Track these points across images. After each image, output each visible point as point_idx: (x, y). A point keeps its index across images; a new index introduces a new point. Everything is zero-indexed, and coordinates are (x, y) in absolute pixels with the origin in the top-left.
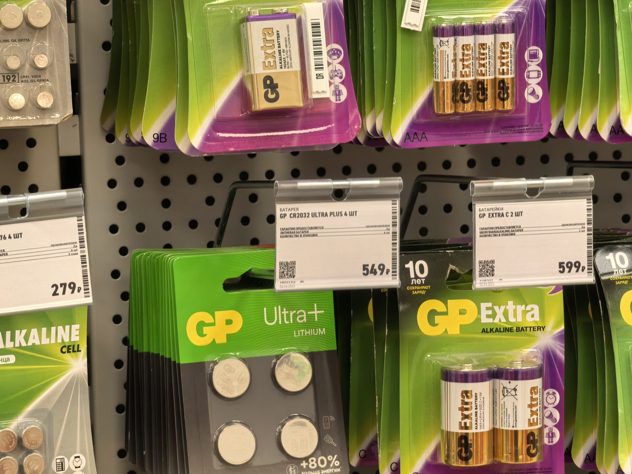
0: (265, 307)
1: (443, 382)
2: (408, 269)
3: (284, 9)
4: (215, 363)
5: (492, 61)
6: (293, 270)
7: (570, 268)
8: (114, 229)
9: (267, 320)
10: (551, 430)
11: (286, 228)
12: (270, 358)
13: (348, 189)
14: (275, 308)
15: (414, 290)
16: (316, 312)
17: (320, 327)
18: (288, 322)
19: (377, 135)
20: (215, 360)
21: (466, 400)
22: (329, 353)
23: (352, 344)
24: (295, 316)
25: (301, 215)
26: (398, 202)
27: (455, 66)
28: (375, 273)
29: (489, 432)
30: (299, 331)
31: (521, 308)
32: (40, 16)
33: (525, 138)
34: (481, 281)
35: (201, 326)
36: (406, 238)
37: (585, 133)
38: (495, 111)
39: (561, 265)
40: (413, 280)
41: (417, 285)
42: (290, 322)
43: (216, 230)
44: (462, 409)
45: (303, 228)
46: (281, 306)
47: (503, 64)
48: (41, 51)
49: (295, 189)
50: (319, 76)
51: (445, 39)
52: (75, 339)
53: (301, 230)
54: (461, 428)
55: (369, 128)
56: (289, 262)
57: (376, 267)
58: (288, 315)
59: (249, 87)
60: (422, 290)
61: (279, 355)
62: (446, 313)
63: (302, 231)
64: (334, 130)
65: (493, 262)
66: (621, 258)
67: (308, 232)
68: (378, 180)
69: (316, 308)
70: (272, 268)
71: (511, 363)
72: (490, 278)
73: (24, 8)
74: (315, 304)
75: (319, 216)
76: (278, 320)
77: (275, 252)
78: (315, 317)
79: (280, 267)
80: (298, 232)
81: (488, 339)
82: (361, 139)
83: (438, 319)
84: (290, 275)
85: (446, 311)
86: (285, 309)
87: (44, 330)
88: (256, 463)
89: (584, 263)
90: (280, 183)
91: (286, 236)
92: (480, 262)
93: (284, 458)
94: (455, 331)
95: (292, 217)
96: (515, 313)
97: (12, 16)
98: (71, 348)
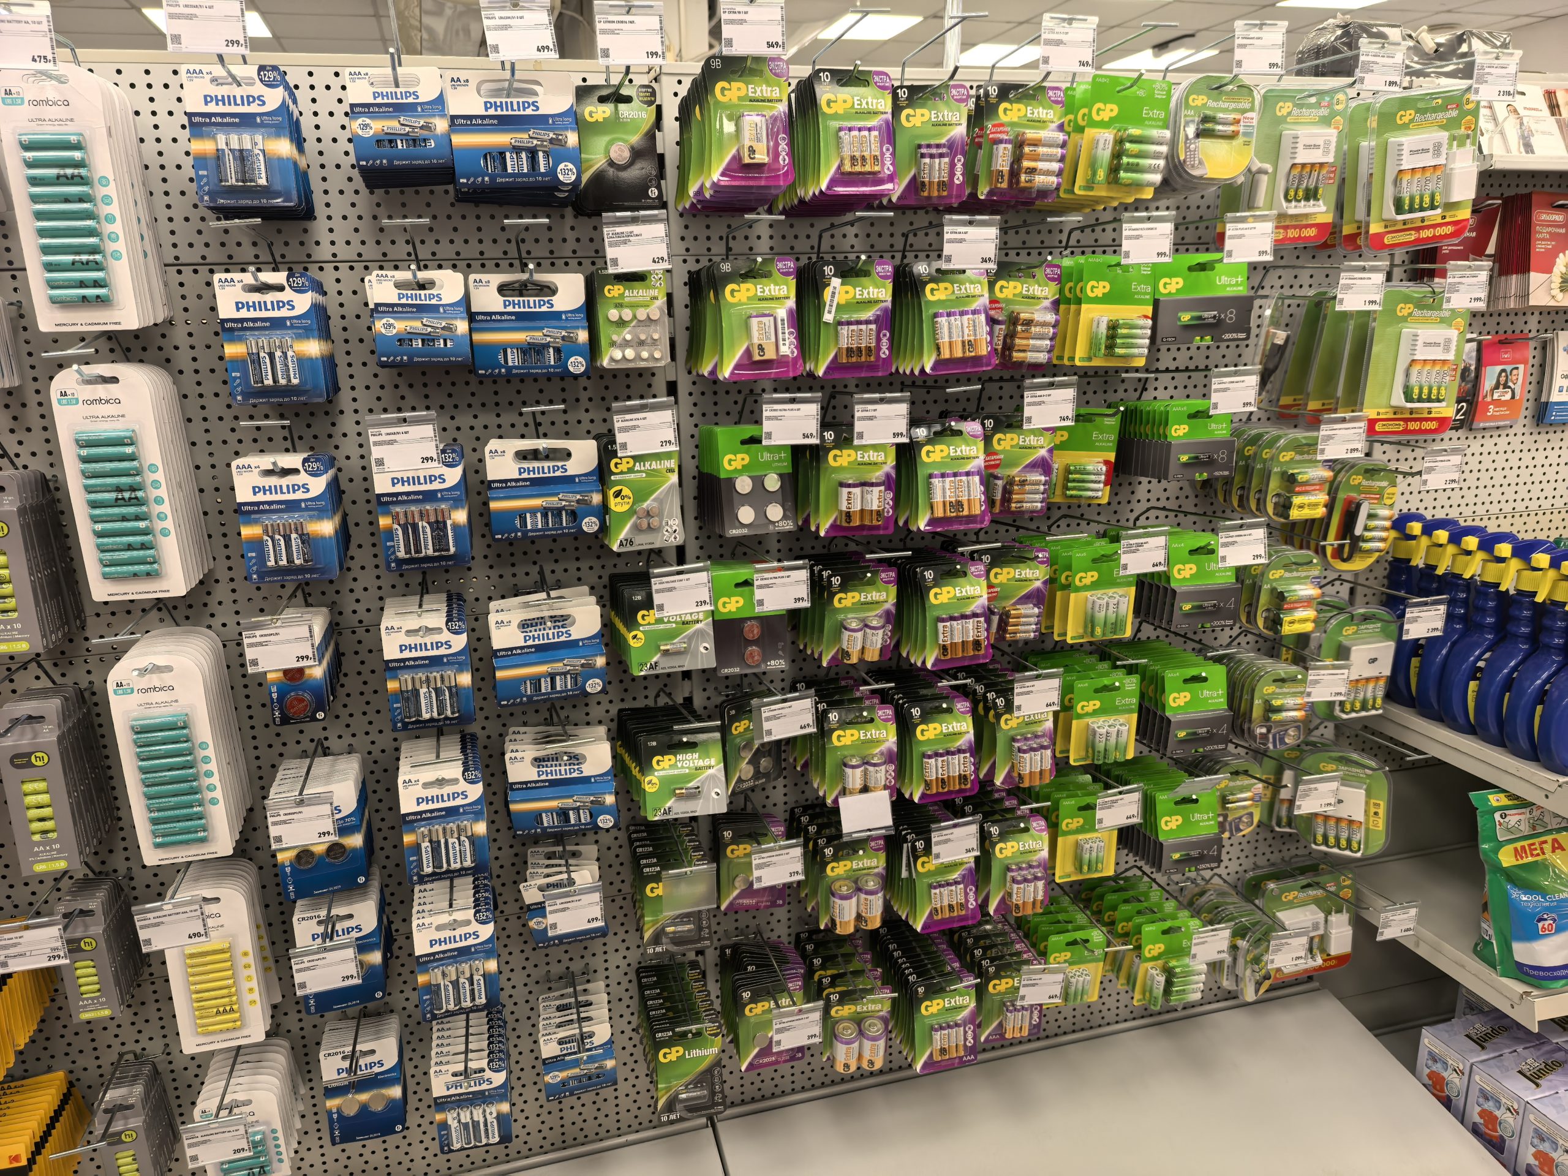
0: (758, 453)
1: (839, 488)
2: (824, 435)
3: (768, 312)
4: (736, 478)
5: (865, 338)
7: (898, 436)
8: (691, 415)
9: (760, 458)
10: (888, 509)
11: (767, 416)
12: (761, 476)
14: (763, 453)
15: (827, 445)
16: (782, 454)
17: (784, 462)
19: (811, 372)
21: (850, 496)
22: (788, 474)
24: (772, 457)
25: (774, 411)
26: (820, 404)
27: (848, 340)
28: (808, 438)
29: (859, 511)
30: (774, 464)
31: (876, 454)
32: (654, 315)
33: (881, 374)
34: (857, 441)
35: (730, 461)
36: (823, 421)
38: (866, 361)
39: (894, 434)
40: (826, 441)
42: (770, 459)
43: (738, 416)
44: (848, 500)
45: (775, 416)
47: (870, 339)
48: (656, 331)
49: (773, 398)
50: (784, 344)
51: (843, 327)
52: (672, 466)
54: (847, 508)
55: (808, 369)
56: (768, 432)
57: (809, 435)
58: (770, 456)
59: (751, 349)
60: (831, 445)
61: (765, 475)
62: (841, 456)
64: (792, 370)
65: (863, 432)
66: (923, 431)
67: (777, 418)
68: (811, 394)
70: (761, 434)
71: (871, 479)
72: (862, 440)
73: (647, 311)
76: (764, 459)
77: (763, 427)
79: (764, 434)
80: (772, 418)
81: (860, 468)
82: (805, 373)
83: (838, 459)
84: (770, 438)
86: (767, 453)
87: (658, 461)
88: (755, 523)
89: (905, 433)
90: (766, 395)
91: (767, 420)
92: (857, 432)
93: (768, 521)
94: (845, 464)
95: (770, 411)
96: (873, 456)
97: (642, 314)
98: (671, 471)
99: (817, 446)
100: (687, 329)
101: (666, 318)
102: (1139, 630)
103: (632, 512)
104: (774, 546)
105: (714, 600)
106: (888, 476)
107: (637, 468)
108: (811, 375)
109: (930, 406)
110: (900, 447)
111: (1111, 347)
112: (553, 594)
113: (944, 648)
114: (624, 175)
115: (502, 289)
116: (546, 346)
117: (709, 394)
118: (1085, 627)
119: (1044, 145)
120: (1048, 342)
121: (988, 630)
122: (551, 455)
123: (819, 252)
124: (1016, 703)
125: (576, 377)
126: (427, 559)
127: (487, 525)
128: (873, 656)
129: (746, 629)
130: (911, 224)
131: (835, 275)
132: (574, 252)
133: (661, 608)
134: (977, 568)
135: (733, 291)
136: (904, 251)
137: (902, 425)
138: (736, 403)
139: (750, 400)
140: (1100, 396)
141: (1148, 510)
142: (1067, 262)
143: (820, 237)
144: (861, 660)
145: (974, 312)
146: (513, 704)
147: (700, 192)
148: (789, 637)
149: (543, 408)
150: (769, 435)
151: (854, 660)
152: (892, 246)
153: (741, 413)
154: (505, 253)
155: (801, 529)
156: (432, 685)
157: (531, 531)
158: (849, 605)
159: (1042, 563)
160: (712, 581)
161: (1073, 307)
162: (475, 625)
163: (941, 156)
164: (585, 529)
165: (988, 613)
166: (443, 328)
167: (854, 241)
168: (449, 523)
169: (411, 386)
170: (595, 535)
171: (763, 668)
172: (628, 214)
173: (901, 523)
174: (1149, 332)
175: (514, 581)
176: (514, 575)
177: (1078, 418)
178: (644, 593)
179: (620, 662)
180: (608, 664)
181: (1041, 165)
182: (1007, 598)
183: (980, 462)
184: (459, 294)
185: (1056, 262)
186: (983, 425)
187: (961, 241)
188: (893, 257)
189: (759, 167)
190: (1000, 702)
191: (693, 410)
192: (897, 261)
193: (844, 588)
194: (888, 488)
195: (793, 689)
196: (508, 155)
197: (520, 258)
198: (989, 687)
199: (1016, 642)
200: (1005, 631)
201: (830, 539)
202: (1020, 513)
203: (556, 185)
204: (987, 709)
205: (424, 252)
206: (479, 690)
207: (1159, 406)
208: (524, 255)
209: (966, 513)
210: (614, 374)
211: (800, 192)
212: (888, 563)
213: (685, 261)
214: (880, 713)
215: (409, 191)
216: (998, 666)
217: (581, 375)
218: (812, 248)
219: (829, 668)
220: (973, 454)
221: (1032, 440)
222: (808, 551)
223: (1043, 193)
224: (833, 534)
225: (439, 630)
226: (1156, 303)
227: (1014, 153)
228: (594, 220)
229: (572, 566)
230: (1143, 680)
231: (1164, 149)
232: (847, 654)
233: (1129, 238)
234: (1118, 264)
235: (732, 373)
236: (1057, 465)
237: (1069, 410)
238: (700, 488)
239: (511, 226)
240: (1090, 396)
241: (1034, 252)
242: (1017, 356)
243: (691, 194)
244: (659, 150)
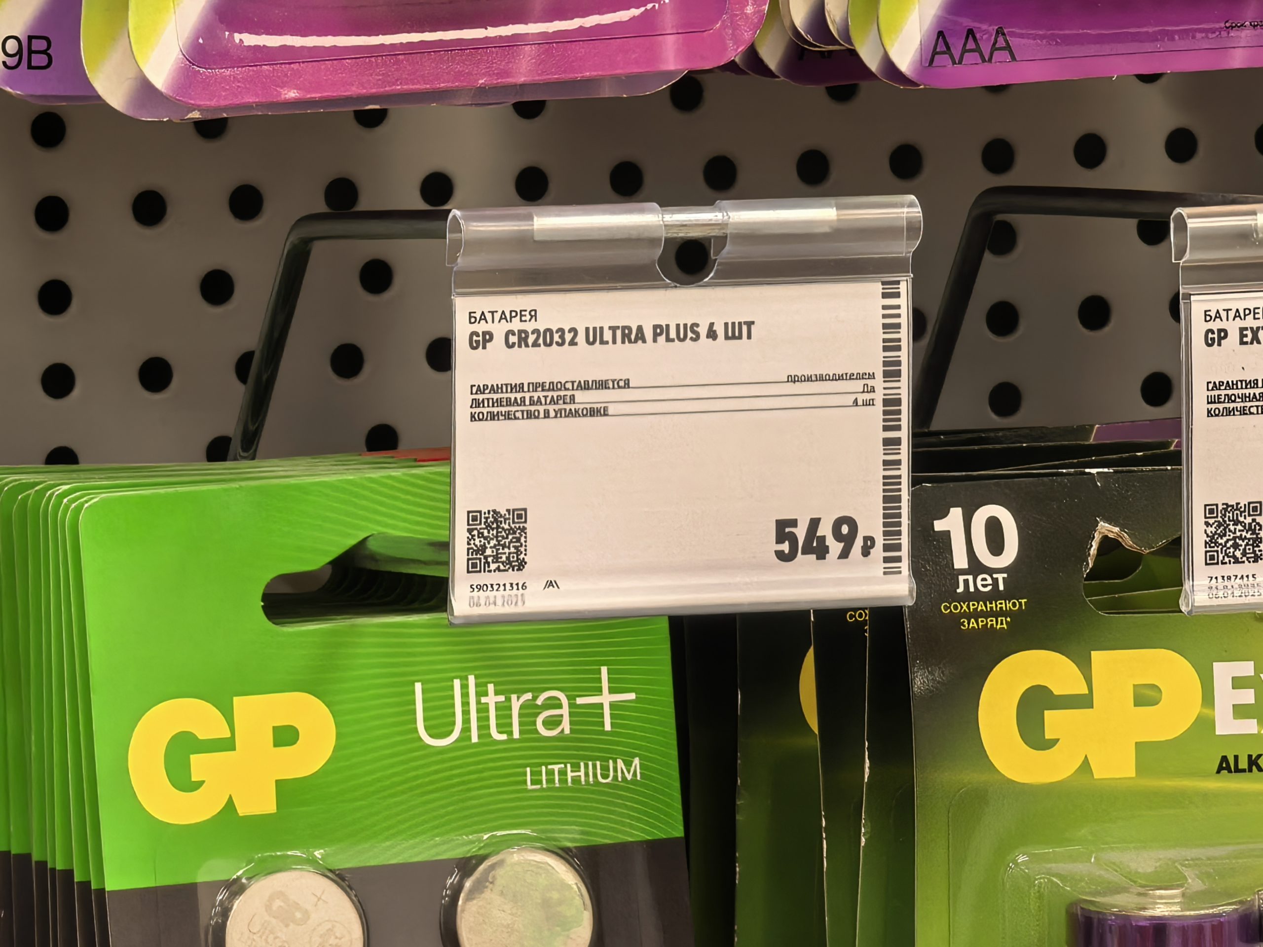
0: (418, 681)
2: (947, 534)
4: (234, 888)
6: (518, 540)
9: (426, 728)
11: (492, 386)
12: (438, 868)
13: (722, 240)
14: (457, 683)
15: (969, 616)
16: (606, 699)
17: (622, 754)
18: (504, 737)
19: (828, 37)
20: (235, 877)
22: (657, 848)
23: (739, 817)
24: (529, 712)
25: (547, 338)
26: (904, 288)
28: (821, 552)
30: (544, 768)
34: (1214, 580)
35: (181, 750)
36: (937, 424)
40: (961, 578)
41: (978, 596)
42: (510, 733)
45: (553, 387)
46: (476, 678)
49: (525, 241)
53: (545, 394)
56: (503, 512)
57: (825, 530)
58: (504, 710)
60: (996, 614)
61: (471, 858)
62: (1084, 702)
63: (550, 394)
64: (669, 21)
65: (1256, 509)
67: (573, 398)
68: (830, 206)
69: (605, 685)
70: (441, 535)
72: (1247, 568)
74: (604, 670)
75: (614, 342)
76: (466, 729)
77: (452, 475)
78: (602, 715)
79: (470, 531)
80: (536, 399)
81: (1239, 796)
83: (1053, 721)
84: (509, 562)
85: (1085, 691)
86: (491, 687)
90: (466, 219)
91: (493, 417)
92: (1210, 510)
94: (1118, 765)
95: (514, 344)
99: (886, 623)
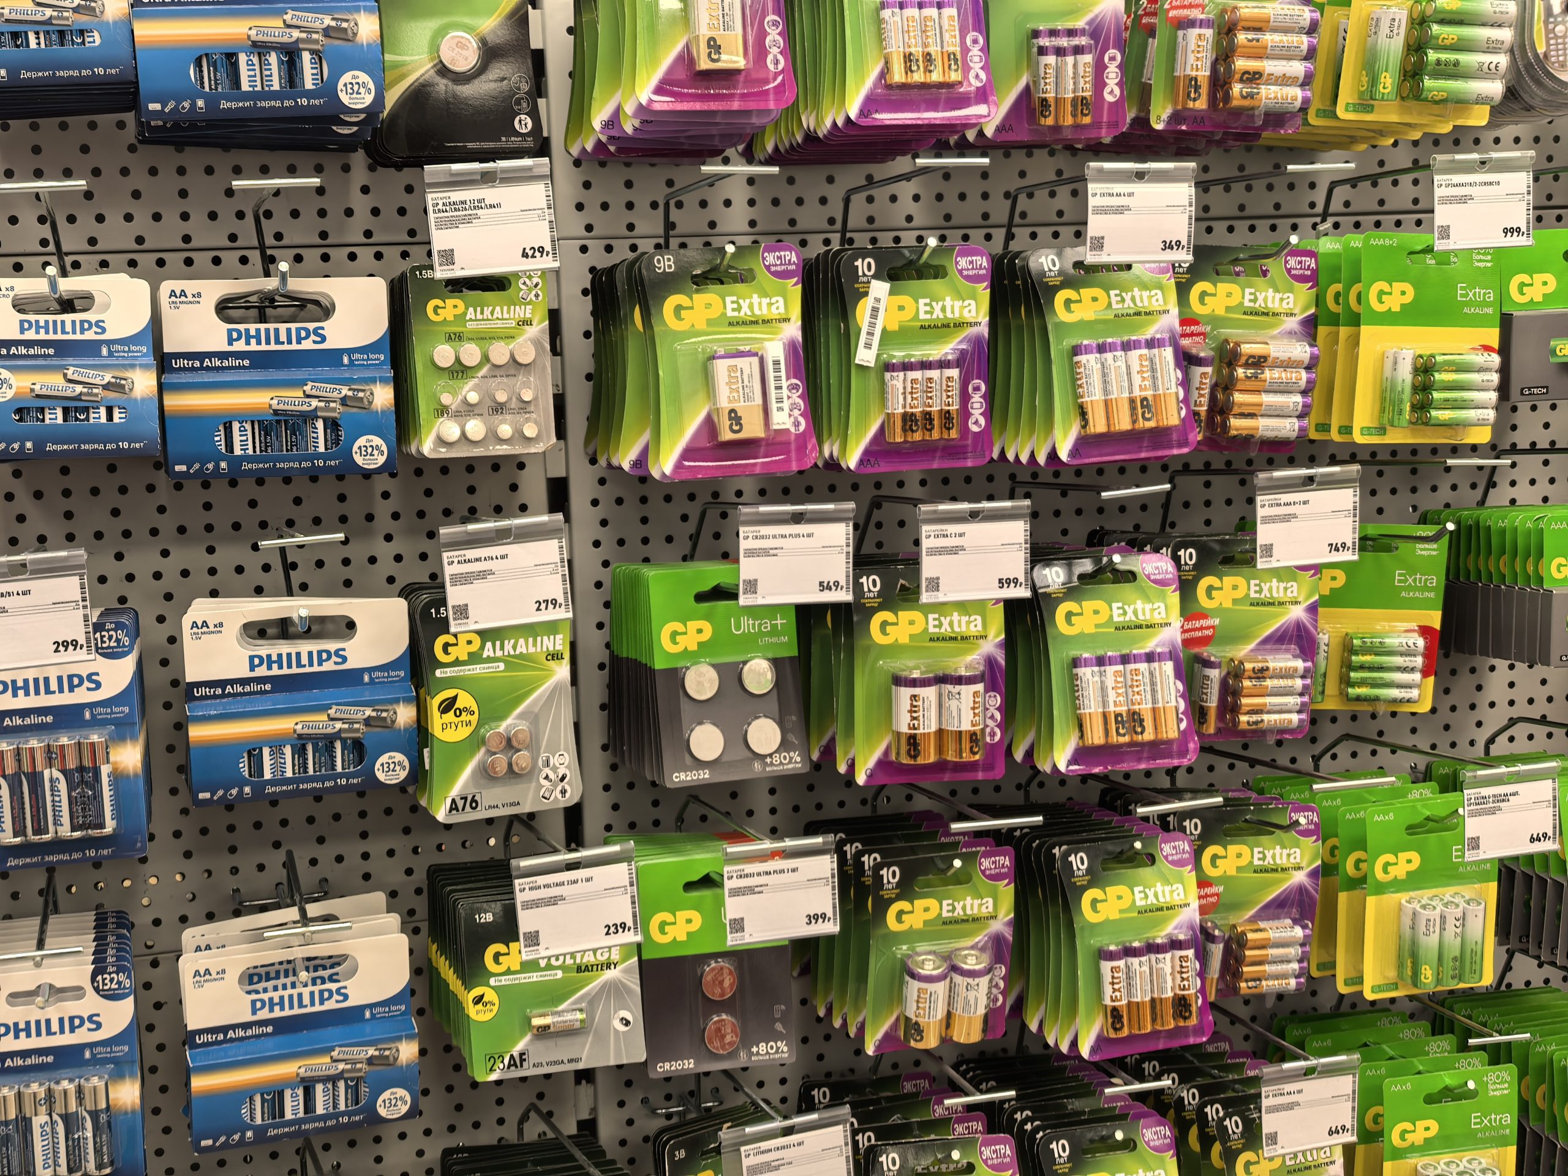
0: (732, 617)
1: (894, 687)
2: (862, 584)
3: (747, 348)
4: (687, 668)
5: (938, 394)
6: (756, 587)
7: (1009, 584)
8: (597, 544)
9: (735, 629)
10: (992, 729)
11: (749, 549)
12: (738, 663)
13: (806, 513)
14: (741, 618)
15: (868, 603)
16: (779, 622)
17: (783, 635)
19: (834, 461)
20: (687, 665)
21: (915, 703)
22: (791, 658)
24: (760, 625)
25: (762, 537)
26: (851, 524)
27: (905, 399)
28: (830, 589)
29: (935, 732)
30: (763, 639)
31: (964, 619)
32: (525, 354)
33: (969, 463)
34: (928, 596)
35: (674, 635)
37: (1024, 458)
38: (941, 439)
39: (1000, 581)
40: (865, 594)
41: (870, 598)
42: (755, 630)
43: (689, 544)
44: (911, 711)
45: (764, 549)
46: (746, 617)
47: (948, 397)
48: (527, 385)
49: (757, 513)
50: (780, 409)
51: (895, 374)
52: (559, 647)
54: (910, 728)
55: (827, 454)
56: (752, 579)
57: (831, 584)
58: (754, 625)
59: (716, 419)
60: (875, 602)
61: (745, 661)
62: (896, 624)
63: (763, 551)
64: (794, 458)
65: (938, 578)
66: (1057, 572)
67: (769, 552)
70: (736, 582)
71: (956, 669)
72: (936, 593)
73: (511, 347)
74: (779, 617)
75: (779, 538)
76: (744, 629)
77: (739, 569)
78: (778, 626)
79: (744, 583)
80: (760, 552)
81: (935, 647)
82: (820, 464)
83: (889, 629)
84: (753, 592)
85: (897, 621)
86: (750, 620)
87: (531, 640)
88: (724, 759)
89: (1022, 579)
90: (745, 506)
91: (749, 556)
92: (927, 578)
93: (750, 755)
94: (904, 640)
95: (754, 539)
96: (960, 624)
97: (500, 353)
98: (555, 656)
99: (847, 606)
100: (589, 377)
101: (547, 359)
102: (1508, 968)
103: (476, 741)
104: (762, 802)
105: (641, 921)
106: (990, 662)
107: (488, 652)
108: (832, 465)
109: (1068, 520)
110: (1012, 607)
111: (1422, 407)
112: (313, 910)
113: (1115, 1015)
114: (466, 91)
115: (224, 308)
116: (309, 417)
117: (631, 502)
118: (1400, 966)
119: (1275, 30)
120: (1298, 398)
121: (1202, 974)
122: (315, 628)
123: (844, 230)
124: (1266, 1129)
125: (367, 475)
126: (60, 845)
127: (181, 769)
128: (969, 1033)
129: (708, 978)
130: (1022, 174)
131: (876, 276)
132: (368, 234)
133: (533, 939)
134: (1173, 848)
135: (678, 309)
136: (1010, 225)
137: (1016, 563)
138: (685, 518)
139: (713, 514)
140: (1405, 497)
141: (1512, 722)
142: (1328, 245)
143: (847, 201)
144: (946, 1040)
145: (1151, 344)
146: (226, 1146)
147: (613, 122)
148: (795, 990)
149: (300, 539)
150: (752, 586)
151: (931, 1041)
152: (986, 216)
153: (695, 538)
154: (233, 238)
155: (817, 767)
156: (59, 1108)
157: (272, 782)
158: (918, 925)
159: (1306, 833)
160: (637, 880)
161: (1344, 331)
162: (151, 975)
163: (1078, 50)
164: (381, 776)
165: (1202, 938)
166: (106, 387)
167: (912, 208)
168: (105, 770)
169: (38, 495)
170: (402, 787)
171: (742, 1059)
172: (475, 166)
173: (1019, 755)
174: (1495, 378)
175: (232, 882)
176: (235, 871)
177: (1365, 543)
178: (498, 907)
179: (448, 1049)
180: (423, 1052)
181: (1270, 67)
182: (1236, 906)
183: (1172, 633)
184: (140, 320)
185: (1308, 244)
186: (1176, 559)
187: (1120, 210)
188: (988, 237)
189: (728, 75)
190: (1235, 1125)
191: (600, 533)
192: (997, 245)
193: (907, 890)
194: (991, 687)
195: (806, 1104)
196: (243, 58)
197: (262, 247)
198: (1209, 1093)
199: (1261, 997)
200: (1237, 975)
201: (876, 789)
202: (1258, 733)
203: (335, 113)
204: (1206, 1141)
205: (72, 239)
206: (156, 1111)
207: (1521, 520)
208: (270, 241)
209: (1149, 736)
210: (444, 467)
211: (808, 120)
212: (998, 838)
213: (584, 249)
214: (987, 1152)
215: (48, 124)
216: (1225, 1046)
217: (379, 471)
218: (831, 221)
219: (878, 1058)
220: (1157, 618)
221: (1275, 589)
222: (832, 811)
223: (1277, 118)
224: (882, 779)
225: (76, 992)
226: (1506, 322)
227: (1217, 44)
228: (407, 175)
229: (353, 850)
230: (1523, 1074)
231: (1506, 35)
232: (915, 1029)
233: (1448, 200)
234: (1429, 250)
235: (678, 466)
236: (1327, 635)
237: (1347, 531)
238: (614, 686)
239: (245, 191)
240: (1383, 498)
241: (1263, 225)
242: (1237, 425)
243: (597, 125)
244: (535, 43)
